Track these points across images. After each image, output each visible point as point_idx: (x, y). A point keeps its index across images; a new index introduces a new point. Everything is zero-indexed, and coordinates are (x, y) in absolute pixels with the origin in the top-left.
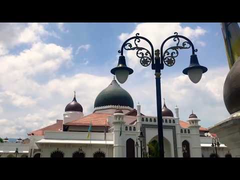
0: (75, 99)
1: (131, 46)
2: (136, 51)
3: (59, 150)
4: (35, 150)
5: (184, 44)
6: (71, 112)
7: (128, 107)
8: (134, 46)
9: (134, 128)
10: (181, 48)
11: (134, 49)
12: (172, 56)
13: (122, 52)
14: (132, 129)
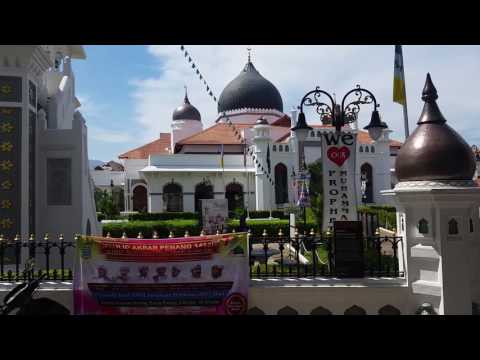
0: (187, 100)
1: (310, 101)
2: (316, 107)
3: (175, 181)
4: (134, 181)
5: (366, 99)
6: (182, 122)
7: (275, 111)
8: (314, 101)
9: (287, 147)
10: (363, 103)
11: (313, 104)
12: (353, 113)
13: (301, 108)
14: (284, 148)
